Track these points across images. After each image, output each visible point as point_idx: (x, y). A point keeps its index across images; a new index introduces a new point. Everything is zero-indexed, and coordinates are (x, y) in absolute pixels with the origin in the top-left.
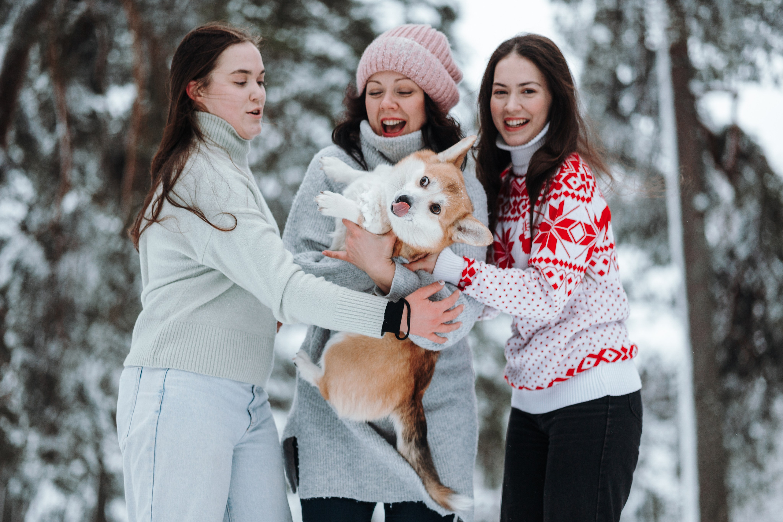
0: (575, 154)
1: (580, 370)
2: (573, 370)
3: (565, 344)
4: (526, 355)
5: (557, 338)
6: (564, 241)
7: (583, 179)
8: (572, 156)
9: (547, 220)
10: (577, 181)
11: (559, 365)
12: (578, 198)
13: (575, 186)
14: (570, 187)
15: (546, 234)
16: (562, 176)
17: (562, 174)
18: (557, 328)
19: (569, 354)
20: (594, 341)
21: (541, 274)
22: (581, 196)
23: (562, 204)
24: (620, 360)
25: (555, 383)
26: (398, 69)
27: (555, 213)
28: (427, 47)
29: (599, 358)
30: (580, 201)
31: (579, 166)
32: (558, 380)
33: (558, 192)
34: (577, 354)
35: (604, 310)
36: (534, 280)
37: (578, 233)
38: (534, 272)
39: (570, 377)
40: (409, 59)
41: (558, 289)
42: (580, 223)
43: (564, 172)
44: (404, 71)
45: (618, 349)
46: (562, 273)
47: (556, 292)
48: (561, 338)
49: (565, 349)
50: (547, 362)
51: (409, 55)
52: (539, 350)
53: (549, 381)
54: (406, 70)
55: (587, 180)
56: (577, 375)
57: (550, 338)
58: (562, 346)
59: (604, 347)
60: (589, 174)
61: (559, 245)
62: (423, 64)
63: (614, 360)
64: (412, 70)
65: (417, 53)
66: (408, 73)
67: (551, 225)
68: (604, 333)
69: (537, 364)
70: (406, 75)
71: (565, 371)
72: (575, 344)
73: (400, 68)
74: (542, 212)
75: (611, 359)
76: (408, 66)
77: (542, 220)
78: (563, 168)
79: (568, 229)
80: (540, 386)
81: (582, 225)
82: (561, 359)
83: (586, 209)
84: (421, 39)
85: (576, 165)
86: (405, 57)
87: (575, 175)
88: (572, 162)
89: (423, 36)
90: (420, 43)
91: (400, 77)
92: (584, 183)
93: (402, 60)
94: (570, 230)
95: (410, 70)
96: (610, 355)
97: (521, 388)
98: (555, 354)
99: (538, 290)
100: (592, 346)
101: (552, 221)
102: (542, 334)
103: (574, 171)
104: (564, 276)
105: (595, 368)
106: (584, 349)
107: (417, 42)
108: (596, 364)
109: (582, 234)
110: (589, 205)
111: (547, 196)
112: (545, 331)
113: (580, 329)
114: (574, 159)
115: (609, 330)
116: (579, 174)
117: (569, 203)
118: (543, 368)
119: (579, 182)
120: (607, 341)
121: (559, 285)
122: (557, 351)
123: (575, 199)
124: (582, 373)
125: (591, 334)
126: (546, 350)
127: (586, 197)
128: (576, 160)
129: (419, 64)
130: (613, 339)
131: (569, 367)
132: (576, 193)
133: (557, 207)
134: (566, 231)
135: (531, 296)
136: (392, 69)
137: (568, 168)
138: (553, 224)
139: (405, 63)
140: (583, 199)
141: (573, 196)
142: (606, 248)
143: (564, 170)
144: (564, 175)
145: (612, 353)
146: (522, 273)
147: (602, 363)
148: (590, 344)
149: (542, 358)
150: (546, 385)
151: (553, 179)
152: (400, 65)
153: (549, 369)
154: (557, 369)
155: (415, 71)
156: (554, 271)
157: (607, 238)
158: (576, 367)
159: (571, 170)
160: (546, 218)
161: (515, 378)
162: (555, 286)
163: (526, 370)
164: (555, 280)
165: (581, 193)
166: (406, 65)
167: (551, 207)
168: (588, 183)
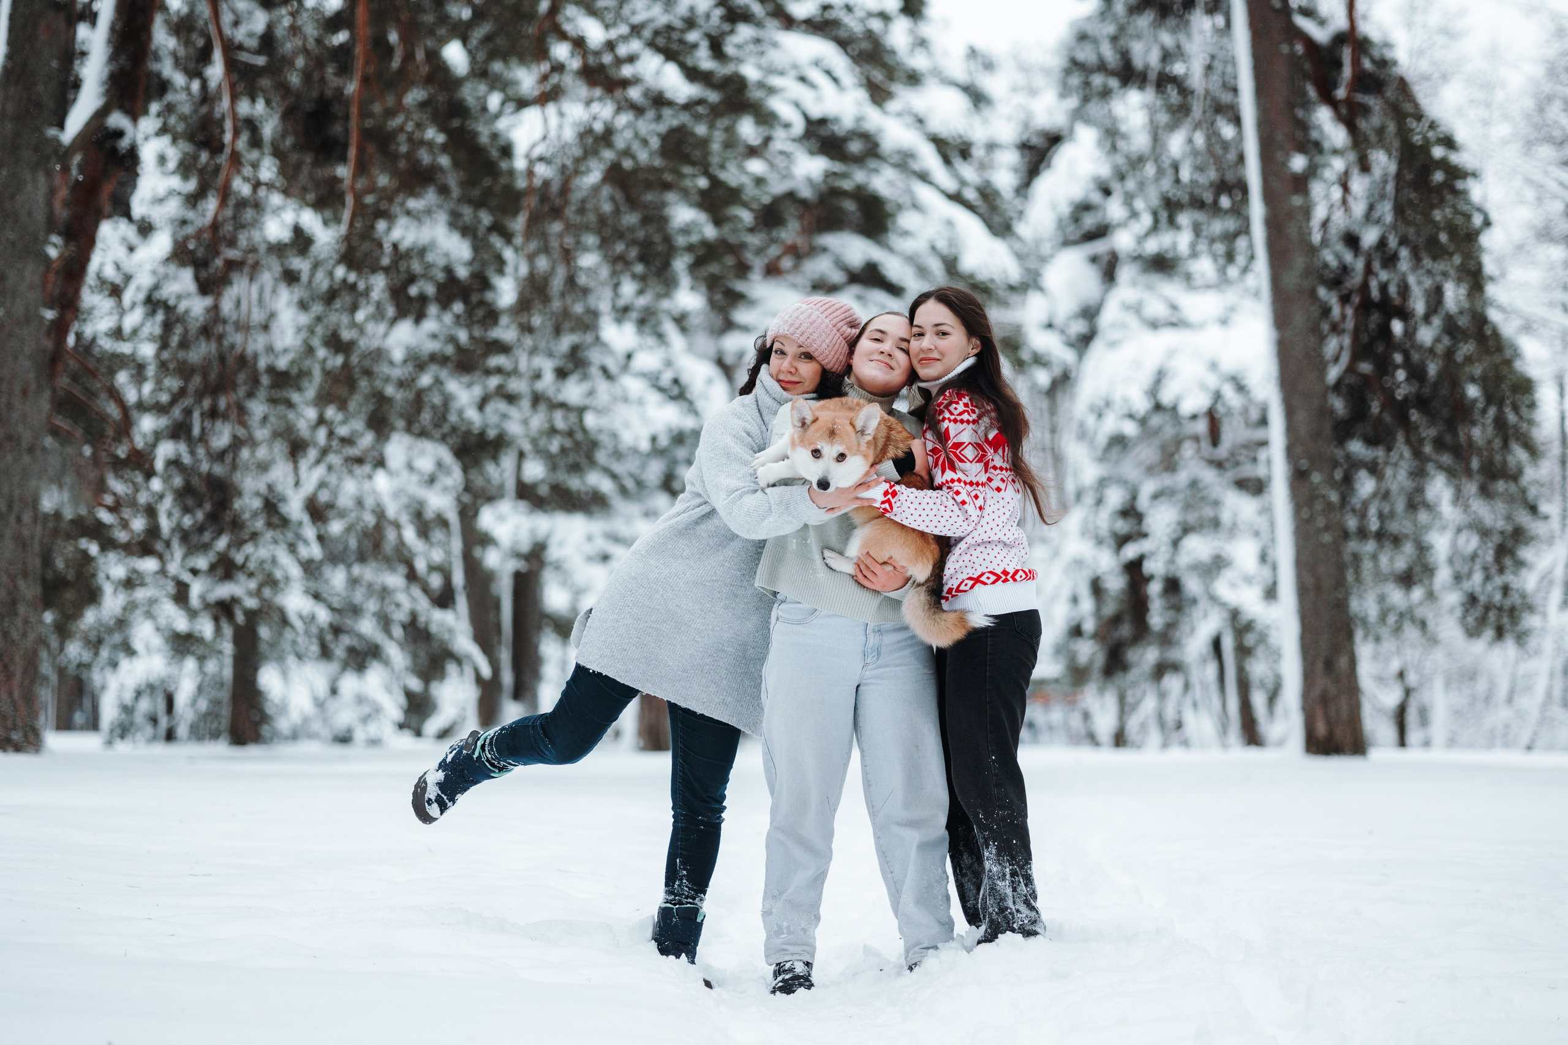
2: (953, 590)
9: (937, 445)
10: (957, 408)
13: (956, 412)
14: (952, 414)
15: (940, 457)
16: (943, 403)
17: (942, 401)
22: (965, 420)
23: (949, 428)
24: (999, 582)
29: (977, 580)
30: (963, 424)
33: (940, 418)
37: (970, 453)
41: (967, 505)
42: (968, 443)
46: (967, 491)
59: (984, 571)
61: (957, 466)
63: (994, 583)
75: (989, 582)
77: (931, 445)
78: (945, 396)
79: (960, 451)
81: (972, 445)
83: (973, 430)
85: (957, 395)
87: (956, 403)
96: (988, 578)
104: (969, 493)
105: (972, 590)
106: (965, 571)
108: (973, 586)
109: (976, 453)
110: (975, 427)
120: (989, 564)
121: (968, 501)
127: (970, 420)
134: (958, 453)
140: (968, 422)
141: (955, 421)
143: (946, 398)
144: (945, 402)
145: (991, 575)
147: (979, 585)
156: (961, 490)
158: (955, 588)
162: (964, 503)
164: (963, 497)
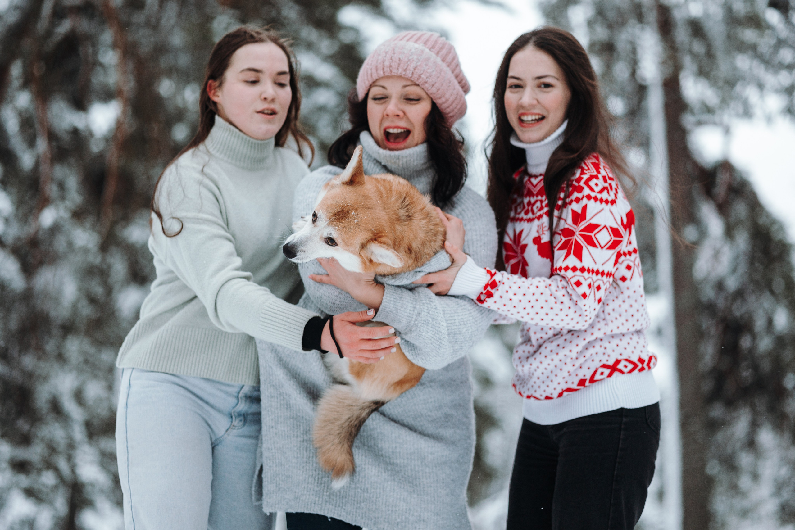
0: (595, 155)
1: (592, 380)
2: (585, 380)
3: (578, 353)
4: (535, 364)
5: (569, 347)
6: (590, 248)
7: (605, 181)
8: (591, 157)
9: (570, 226)
10: (599, 183)
11: (570, 375)
12: (601, 201)
13: (597, 189)
14: (592, 190)
15: (571, 240)
16: (582, 178)
17: (582, 176)
18: (569, 337)
19: (581, 364)
20: (609, 351)
21: (568, 282)
22: (604, 199)
23: (585, 208)
24: (636, 371)
25: (565, 394)
26: (407, 74)
27: (578, 217)
28: (438, 54)
29: (614, 368)
30: (604, 204)
31: (600, 168)
32: (569, 390)
33: (580, 195)
34: (590, 364)
35: (622, 320)
36: (562, 289)
37: (604, 237)
38: (561, 281)
39: (582, 387)
40: (420, 65)
41: (587, 298)
42: (605, 227)
43: (585, 174)
44: (413, 77)
45: (635, 360)
46: (589, 281)
47: (585, 301)
48: (573, 347)
49: (577, 358)
50: (557, 371)
51: (419, 60)
52: (549, 358)
53: (559, 391)
54: (416, 76)
55: (609, 181)
56: (589, 386)
57: (561, 346)
58: (574, 355)
59: (620, 358)
60: (611, 175)
61: (585, 252)
62: (433, 71)
63: (630, 372)
64: (422, 76)
65: (428, 60)
66: (418, 79)
67: (574, 230)
68: (620, 343)
69: (547, 373)
70: (415, 81)
71: (576, 381)
72: (588, 354)
73: (409, 74)
74: (564, 216)
75: (626, 370)
76: (418, 72)
77: (563, 225)
78: (583, 169)
79: (592, 235)
80: (550, 396)
81: (607, 229)
82: (572, 369)
83: (611, 212)
84: (431, 46)
85: (597, 166)
86: (415, 63)
87: (596, 177)
88: (593, 164)
89: (433, 43)
90: (430, 50)
91: (409, 83)
92: (607, 185)
93: (412, 66)
94: (595, 235)
95: (420, 76)
96: (626, 366)
97: (528, 397)
98: (565, 364)
99: (566, 299)
100: (606, 356)
101: (575, 226)
102: (552, 342)
103: (595, 173)
104: (592, 284)
105: (609, 379)
106: (597, 359)
107: (428, 48)
108: (610, 375)
109: (609, 238)
110: (614, 208)
111: (568, 200)
112: (556, 339)
113: (593, 338)
114: (595, 161)
115: (626, 340)
116: (600, 176)
117: (593, 207)
118: (552, 377)
119: (601, 184)
120: (622, 351)
121: (587, 294)
122: (568, 361)
123: (598, 202)
124: (594, 384)
125: (605, 344)
126: (556, 358)
127: (610, 199)
128: (597, 162)
129: (429, 71)
130: (630, 349)
131: (581, 377)
132: (599, 196)
133: (580, 211)
134: (591, 236)
135: (559, 306)
136: (401, 75)
137: (589, 169)
138: (578, 229)
139: (415, 69)
140: (607, 202)
141: (596, 199)
142: (630, 253)
143: (585, 171)
144: (585, 177)
145: (627, 364)
146: (549, 281)
147: (616, 374)
148: (604, 354)
149: (552, 367)
150: (555, 395)
151: (573, 181)
152: (410, 70)
153: (559, 379)
154: (568, 378)
155: (425, 78)
156: (582, 280)
157: (630, 243)
158: (588, 377)
159: (592, 171)
160: (568, 222)
161: (523, 387)
162: (584, 296)
163: (535, 379)
164: (584, 288)
165: (605, 195)
166: (416, 71)
167: (574, 212)
168: (610, 185)
